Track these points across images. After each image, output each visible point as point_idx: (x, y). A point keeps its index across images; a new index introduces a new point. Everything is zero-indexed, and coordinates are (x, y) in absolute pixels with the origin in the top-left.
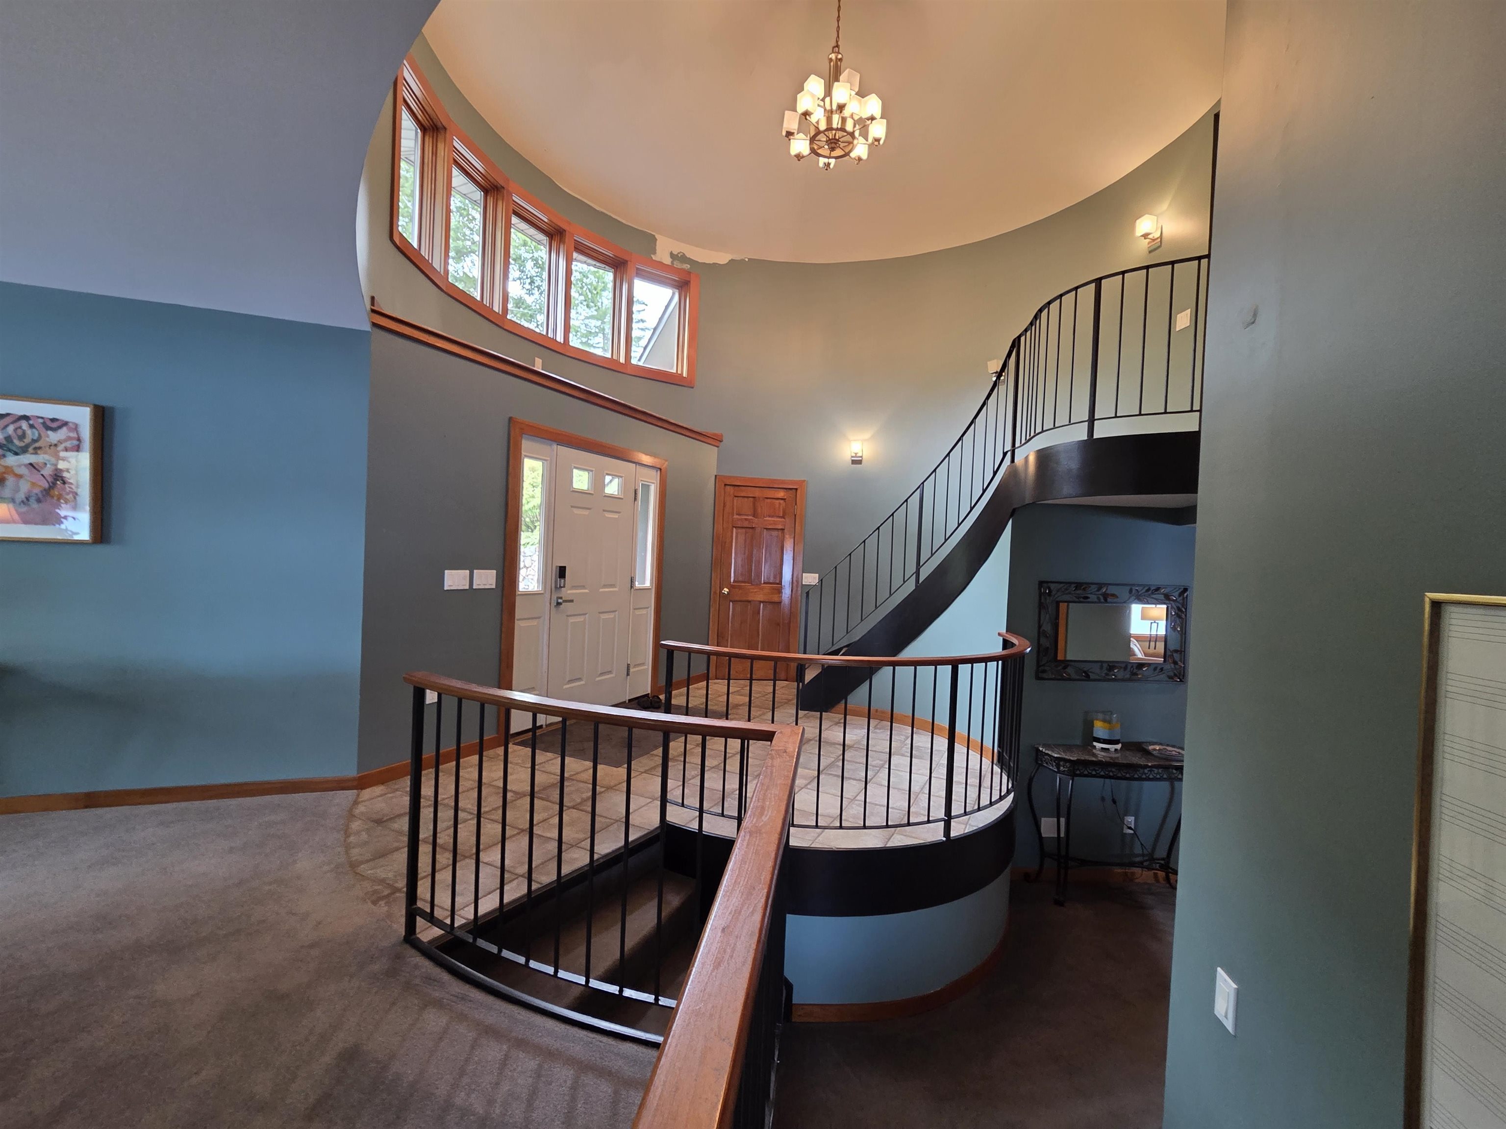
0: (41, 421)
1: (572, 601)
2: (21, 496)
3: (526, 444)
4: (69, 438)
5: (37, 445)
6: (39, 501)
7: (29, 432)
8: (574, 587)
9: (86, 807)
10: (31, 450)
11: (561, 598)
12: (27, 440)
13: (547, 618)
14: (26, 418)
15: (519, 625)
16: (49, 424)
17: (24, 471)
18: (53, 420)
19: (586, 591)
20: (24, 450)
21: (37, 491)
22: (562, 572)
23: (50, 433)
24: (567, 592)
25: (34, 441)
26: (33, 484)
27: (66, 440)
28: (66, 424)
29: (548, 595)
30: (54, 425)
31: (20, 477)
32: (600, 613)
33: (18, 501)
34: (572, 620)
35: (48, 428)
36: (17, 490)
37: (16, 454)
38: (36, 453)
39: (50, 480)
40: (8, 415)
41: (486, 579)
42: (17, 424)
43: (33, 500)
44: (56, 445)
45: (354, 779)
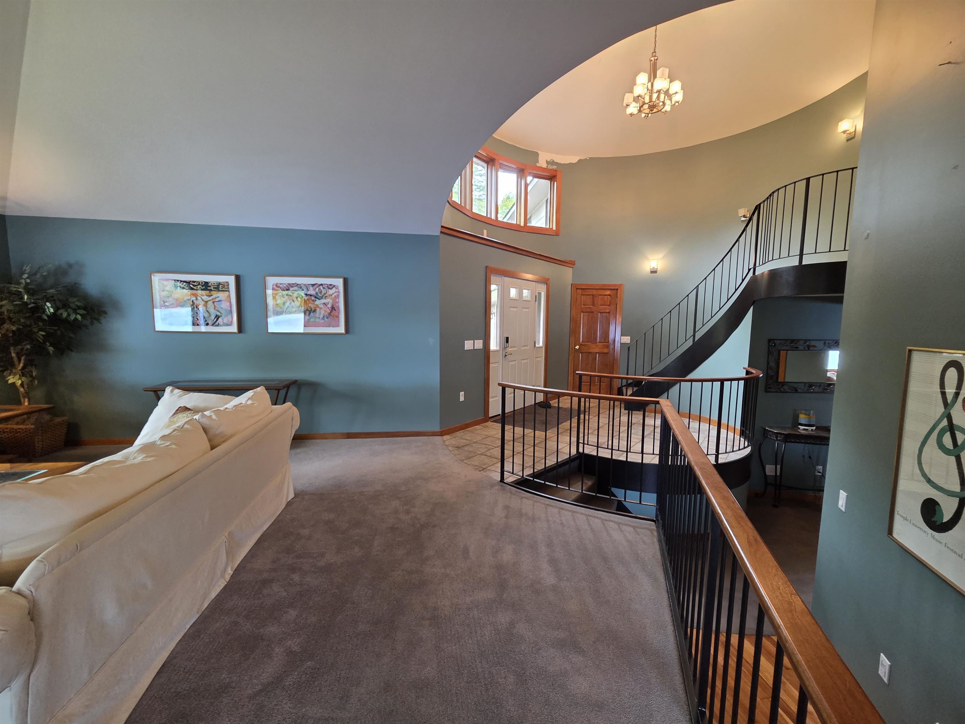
0: (326, 285)
1: (512, 354)
2: (321, 316)
3: (493, 278)
4: (336, 292)
5: (326, 295)
6: (327, 318)
7: (323, 290)
8: (512, 347)
10: (324, 298)
11: (507, 353)
12: (323, 294)
13: (501, 362)
14: (322, 285)
15: (491, 365)
16: (329, 287)
17: (322, 306)
18: (331, 285)
19: (516, 349)
20: (322, 298)
21: (326, 314)
22: (507, 339)
23: (329, 290)
24: (509, 350)
25: (325, 294)
26: (325, 311)
27: (335, 293)
28: (334, 286)
29: (501, 351)
30: (331, 287)
31: (321, 308)
32: (522, 360)
33: (321, 318)
34: (511, 363)
35: (329, 288)
36: (320, 314)
37: (319, 299)
38: (325, 299)
39: (331, 309)
40: (316, 284)
41: (479, 344)
42: (319, 288)
43: (325, 317)
44: (332, 295)
45: (438, 432)
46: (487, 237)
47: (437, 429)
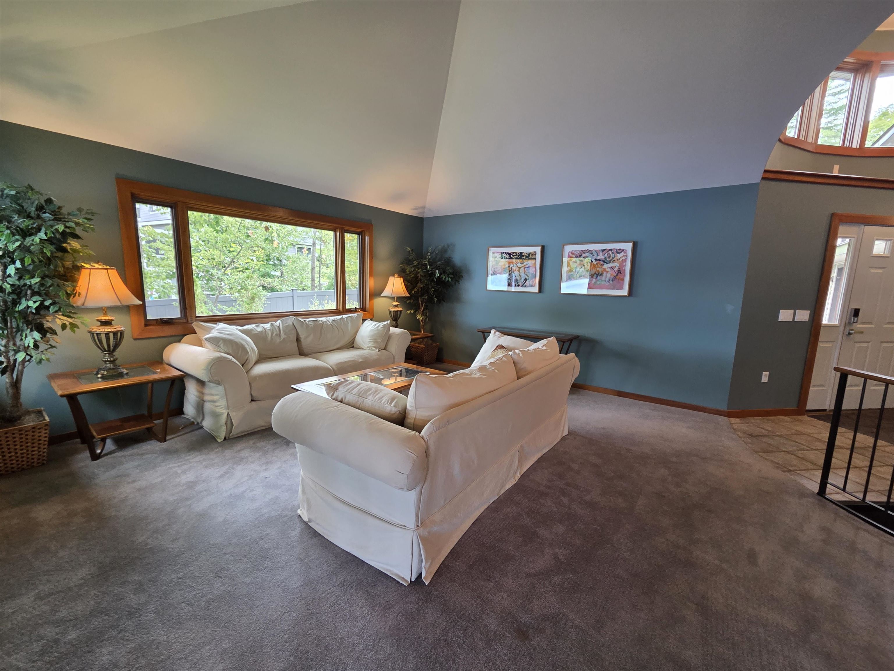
0: (616, 250)
1: (862, 332)
2: (607, 279)
3: (842, 229)
4: (624, 256)
5: (614, 260)
6: (612, 281)
7: (611, 255)
8: (863, 323)
9: (618, 396)
10: (612, 262)
11: (852, 330)
12: (611, 258)
13: (839, 342)
14: (611, 250)
15: (820, 344)
16: (618, 251)
17: (609, 270)
18: (620, 249)
19: (873, 326)
20: (610, 262)
21: (612, 277)
22: (856, 312)
23: (618, 254)
24: (858, 326)
25: (613, 258)
26: (611, 274)
27: (623, 257)
28: (623, 250)
29: (842, 328)
30: (620, 251)
31: (608, 272)
32: (882, 342)
33: (607, 281)
34: (858, 345)
35: (618, 253)
36: (606, 276)
37: (607, 263)
38: (613, 263)
39: (617, 272)
40: (606, 249)
41: (803, 316)
42: (608, 253)
43: (611, 280)
44: (619, 259)
45: (724, 412)
46: (838, 174)
47: (724, 407)
